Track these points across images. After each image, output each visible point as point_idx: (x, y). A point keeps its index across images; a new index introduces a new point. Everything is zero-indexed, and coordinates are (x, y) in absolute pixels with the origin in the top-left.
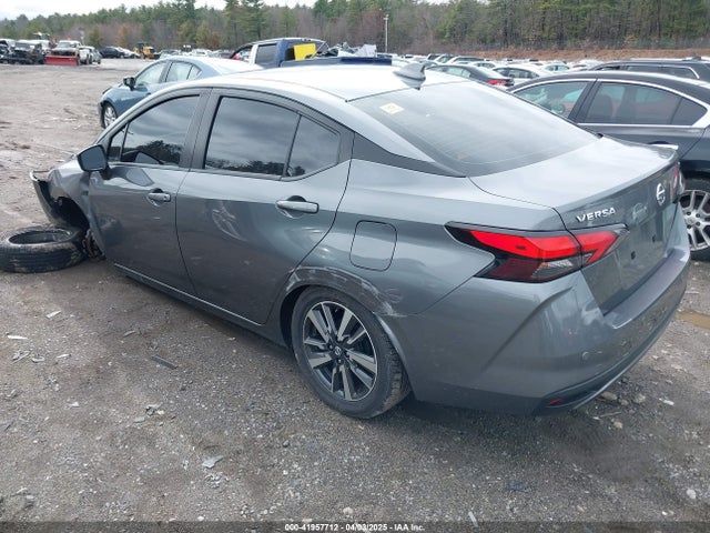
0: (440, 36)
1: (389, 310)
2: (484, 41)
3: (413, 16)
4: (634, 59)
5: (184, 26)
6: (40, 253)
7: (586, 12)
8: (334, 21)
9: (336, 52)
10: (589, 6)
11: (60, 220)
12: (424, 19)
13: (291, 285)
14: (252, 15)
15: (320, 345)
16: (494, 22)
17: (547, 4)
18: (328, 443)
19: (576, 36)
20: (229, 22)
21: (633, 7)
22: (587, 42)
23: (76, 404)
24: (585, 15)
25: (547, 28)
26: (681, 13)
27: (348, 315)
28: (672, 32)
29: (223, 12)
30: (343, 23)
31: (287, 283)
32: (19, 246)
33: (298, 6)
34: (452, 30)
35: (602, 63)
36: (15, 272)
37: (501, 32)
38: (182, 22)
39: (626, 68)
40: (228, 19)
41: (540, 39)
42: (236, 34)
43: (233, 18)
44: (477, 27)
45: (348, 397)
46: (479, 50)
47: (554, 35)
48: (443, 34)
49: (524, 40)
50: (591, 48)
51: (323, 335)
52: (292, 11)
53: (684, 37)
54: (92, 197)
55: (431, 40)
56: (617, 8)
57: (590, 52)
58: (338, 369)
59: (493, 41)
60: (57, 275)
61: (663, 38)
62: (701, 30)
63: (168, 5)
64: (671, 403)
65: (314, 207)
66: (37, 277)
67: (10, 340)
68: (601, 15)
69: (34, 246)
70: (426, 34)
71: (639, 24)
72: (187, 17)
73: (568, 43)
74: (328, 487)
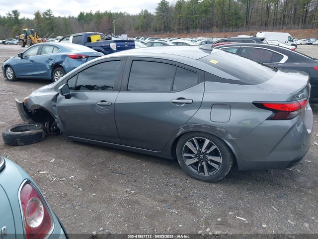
0: (137, 29)
1: (230, 137)
2: (156, 31)
3: (124, 21)
4: (232, 38)
5: (14, 27)
6: (30, 135)
7: (197, 18)
8: (88, 23)
9: (111, 38)
10: (197, 15)
11: (31, 120)
12: (129, 22)
13: (180, 133)
14: (49, 21)
15: (192, 156)
16: (159, 22)
17: (180, 15)
18: (207, 192)
19: (193, 28)
20: (37, 25)
21: (214, 16)
22: (198, 30)
23: (94, 194)
24: (196, 19)
25: (181, 25)
26: (232, 18)
27: (207, 142)
28: (231, 26)
29: (34, 20)
30: (92, 24)
31: (177, 132)
32: (20, 133)
33: (69, 17)
34: (142, 26)
35: (220, 39)
36: (18, 145)
37: (163, 27)
38: (13, 26)
39: (229, 41)
40: (37, 23)
41: (179, 29)
42: (41, 31)
43: (39, 23)
44: (153, 24)
45: (207, 174)
46: (154, 34)
47: (184, 28)
48: (138, 28)
49: (173, 30)
50: (200, 32)
51: (194, 151)
52: (67, 19)
53: (235, 27)
54: (58, 107)
55: (133, 31)
56: (208, 16)
57: (200, 34)
58: (201, 164)
59: (160, 31)
60: (39, 144)
61: (227, 28)
62: (240, 24)
63: (4, 17)
64: (310, 161)
65: (191, 101)
66: (30, 146)
67: (41, 173)
68: (202, 19)
69: (27, 132)
70: (131, 28)
71: (217, 23)
72: (16, 23)
73: (191, 31)
74: (218, 207)
